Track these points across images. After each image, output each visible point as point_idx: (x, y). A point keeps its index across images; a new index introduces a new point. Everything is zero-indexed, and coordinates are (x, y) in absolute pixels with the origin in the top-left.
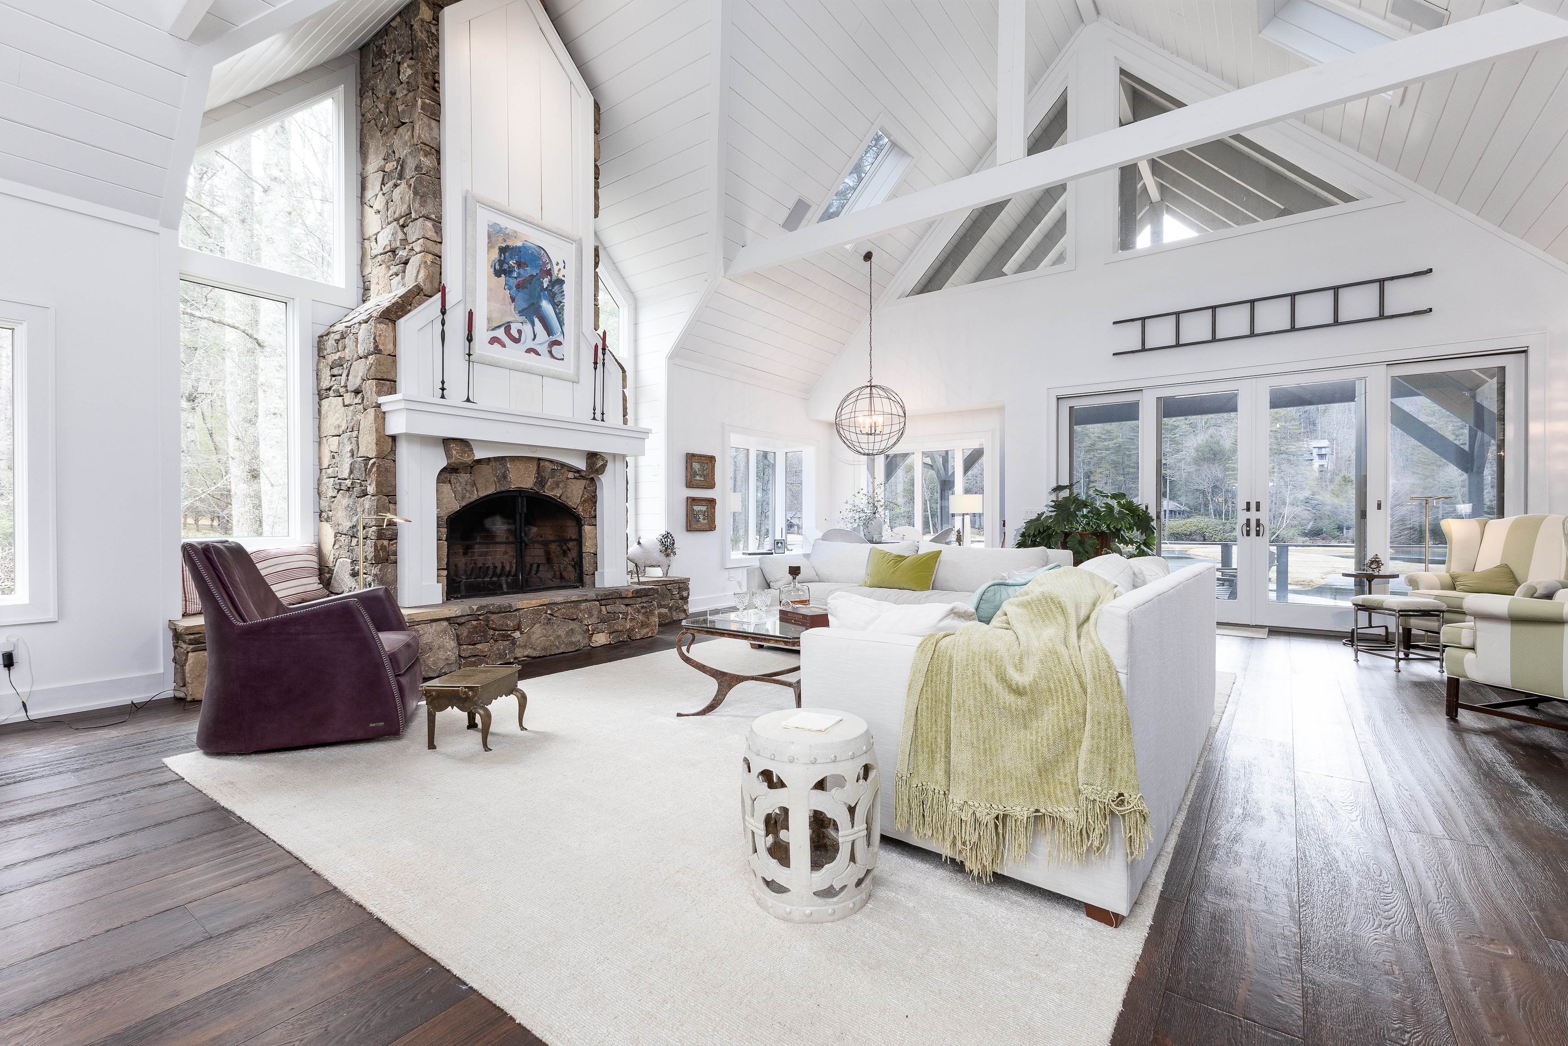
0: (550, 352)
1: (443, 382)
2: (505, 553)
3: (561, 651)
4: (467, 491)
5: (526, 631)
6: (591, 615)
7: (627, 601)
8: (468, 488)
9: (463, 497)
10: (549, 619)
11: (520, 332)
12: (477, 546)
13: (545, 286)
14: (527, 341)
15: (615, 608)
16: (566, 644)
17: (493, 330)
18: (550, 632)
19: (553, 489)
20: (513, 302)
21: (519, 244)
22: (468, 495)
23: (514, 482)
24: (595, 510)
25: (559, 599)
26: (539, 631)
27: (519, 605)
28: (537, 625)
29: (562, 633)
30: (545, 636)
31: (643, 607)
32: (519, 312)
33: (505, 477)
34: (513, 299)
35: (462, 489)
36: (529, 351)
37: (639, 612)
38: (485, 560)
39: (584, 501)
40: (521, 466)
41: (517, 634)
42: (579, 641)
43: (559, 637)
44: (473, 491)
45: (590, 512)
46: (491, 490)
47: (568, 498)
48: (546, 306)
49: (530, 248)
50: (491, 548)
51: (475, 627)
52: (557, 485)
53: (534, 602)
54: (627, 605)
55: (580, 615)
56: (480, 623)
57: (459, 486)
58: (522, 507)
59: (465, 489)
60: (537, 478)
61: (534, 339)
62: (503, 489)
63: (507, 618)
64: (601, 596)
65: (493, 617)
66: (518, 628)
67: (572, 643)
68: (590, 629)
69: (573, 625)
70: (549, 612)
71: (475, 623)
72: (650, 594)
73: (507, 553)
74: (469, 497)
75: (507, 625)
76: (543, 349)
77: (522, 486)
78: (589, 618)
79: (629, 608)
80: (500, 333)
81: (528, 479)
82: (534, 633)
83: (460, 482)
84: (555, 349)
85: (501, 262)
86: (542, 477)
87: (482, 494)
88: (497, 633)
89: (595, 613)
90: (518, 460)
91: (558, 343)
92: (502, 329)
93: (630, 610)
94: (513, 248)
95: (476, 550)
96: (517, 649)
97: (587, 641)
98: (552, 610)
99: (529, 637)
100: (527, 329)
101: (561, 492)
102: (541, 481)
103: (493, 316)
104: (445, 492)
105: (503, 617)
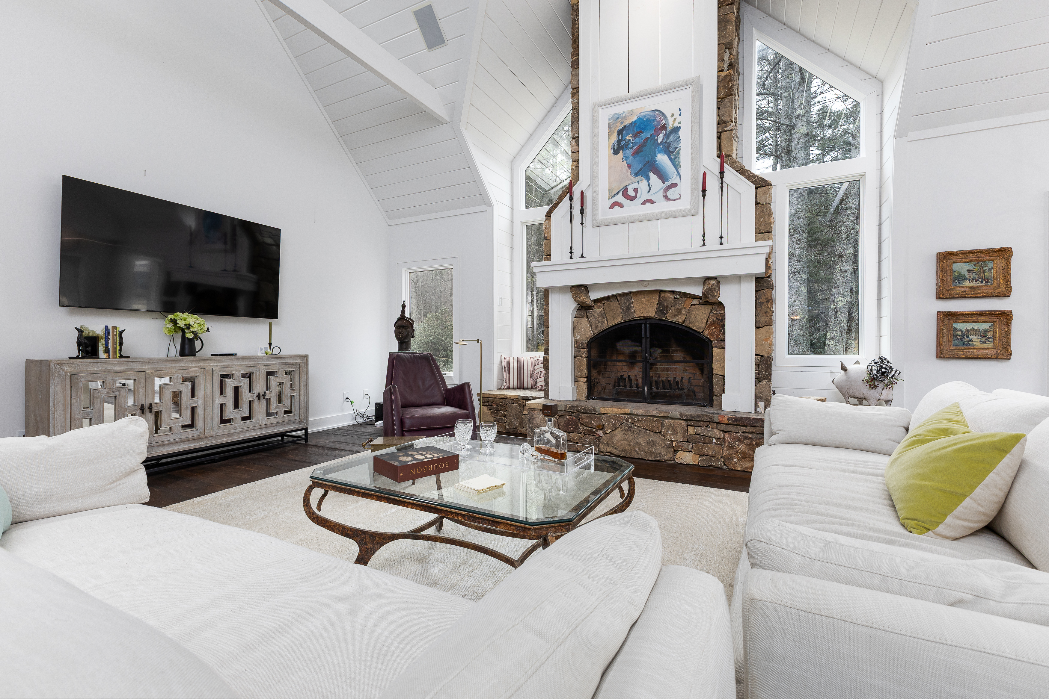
0: (666, 197)
1: (571, 248)
2: (685, 370)
3: (641, 457)
4: (599, 322)
5: (608, 432)
6: (675, 432)
7: (723, 427)
8: (600, 320)
9: (597, 327)
10: (630, 427)
11: (636, 190)
12: (659, 364)
13: (660, 140)
14: (643, 195)
15: (706, 432)
16: (646, 453)
17: (613, 197)
18: (631, 438)
19: (675, 315)
20: (629, 169)
21: (635, 118)
22: (600, 325)
23: (637, 313)
24: (724, 333)
25: (640, 412)
26: (620, 435)
27: (602, 410)
28: (619, 430)
29: (642, 441)
30: (626, 441)
31: (746, 438)
32: (635, 174)
33: (629, 309)
34: (629, 166)
35: (596, 321)
36: (644, 203)
37: (740, 441)
38: (667, 374)
39: (710, 325)
40: (644, 299)
41: (600, 433)
42: (660, 453)
43: (639, 444)
44: (604, 322)
45: (717, 336)
46: (619, 320)
47: (690, 323)
48: (662, 159)
49: (645, 116)
50: (671, 366)
51: (569, 420)
52: (679, 312)
53: (615, 410)
54: (725, 432)
55: (663, 430)
56: (572, 418)
57: (594, 319)
58: (646, 332)
59: (598, 320)
60: (659, 307)
61: (649, 192)
62: (628, 318)
63: (592, 418)
64: (687, 416)
65: (582, 416)
66: (602, 427)
67: (652, 453)
68: (674, 445)
69: (654, 437)
70: (630, 421)
71: (569, 417)
72: (757, 425)
73: (687, 370)
74: (601, 326)
75: (591, 424)
76: (658, 197)
77: (644, 315)
78: (672, 434)
79: (727, 435)
80: (620, 198)
81: (650, 309)
82: (616, 435)
83: (594, 316)
84: (670, 193)
85: (619, 142)
86: (664, 306)
87: (612, 323)
88: (585, 428)
89: (680, 432)
90: (641, 294)
91: (674, 185)
92: (621, 194)
93: (727, 436)
94: (630, 124)
95: (659, 367)
96: (601, 444)
97: (671, 455)
98: (633, 419)
99: (611, 438)
100: (643, 185)
101: (684, 318)
102: (662, 308)
103: (613, 187)
104: (583, 323)
105: (589, 417)
